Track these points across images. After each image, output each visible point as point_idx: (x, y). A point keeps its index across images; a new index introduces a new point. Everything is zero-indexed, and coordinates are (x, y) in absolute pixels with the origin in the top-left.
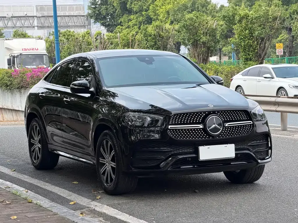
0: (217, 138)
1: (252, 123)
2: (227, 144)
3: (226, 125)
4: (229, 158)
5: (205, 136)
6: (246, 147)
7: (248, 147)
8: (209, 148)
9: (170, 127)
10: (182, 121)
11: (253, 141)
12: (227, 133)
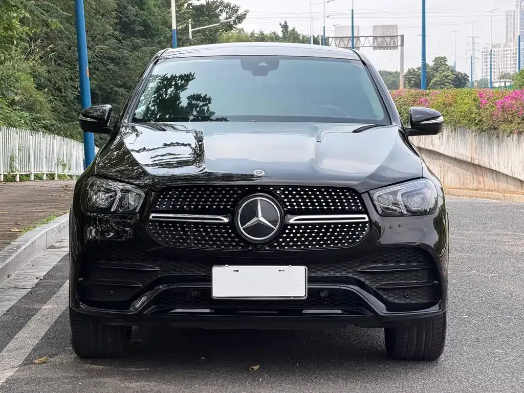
0: (268, 248)
1: (367, 220)
2: (287, 264)
3: (292, 221)
4: (292, 298)
5: (235, 241)
6: (350, 275)
7: (357, 277)
8: (238, 271)
9: (153, 217)
10: (199, 205)
11: (374, 262)
12: (295, 239)
